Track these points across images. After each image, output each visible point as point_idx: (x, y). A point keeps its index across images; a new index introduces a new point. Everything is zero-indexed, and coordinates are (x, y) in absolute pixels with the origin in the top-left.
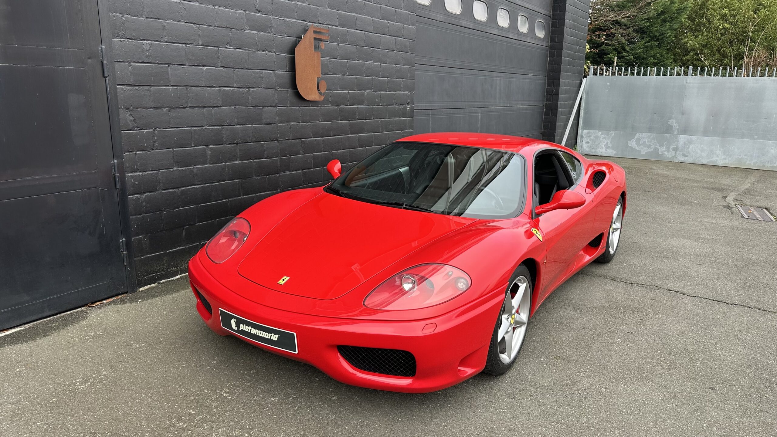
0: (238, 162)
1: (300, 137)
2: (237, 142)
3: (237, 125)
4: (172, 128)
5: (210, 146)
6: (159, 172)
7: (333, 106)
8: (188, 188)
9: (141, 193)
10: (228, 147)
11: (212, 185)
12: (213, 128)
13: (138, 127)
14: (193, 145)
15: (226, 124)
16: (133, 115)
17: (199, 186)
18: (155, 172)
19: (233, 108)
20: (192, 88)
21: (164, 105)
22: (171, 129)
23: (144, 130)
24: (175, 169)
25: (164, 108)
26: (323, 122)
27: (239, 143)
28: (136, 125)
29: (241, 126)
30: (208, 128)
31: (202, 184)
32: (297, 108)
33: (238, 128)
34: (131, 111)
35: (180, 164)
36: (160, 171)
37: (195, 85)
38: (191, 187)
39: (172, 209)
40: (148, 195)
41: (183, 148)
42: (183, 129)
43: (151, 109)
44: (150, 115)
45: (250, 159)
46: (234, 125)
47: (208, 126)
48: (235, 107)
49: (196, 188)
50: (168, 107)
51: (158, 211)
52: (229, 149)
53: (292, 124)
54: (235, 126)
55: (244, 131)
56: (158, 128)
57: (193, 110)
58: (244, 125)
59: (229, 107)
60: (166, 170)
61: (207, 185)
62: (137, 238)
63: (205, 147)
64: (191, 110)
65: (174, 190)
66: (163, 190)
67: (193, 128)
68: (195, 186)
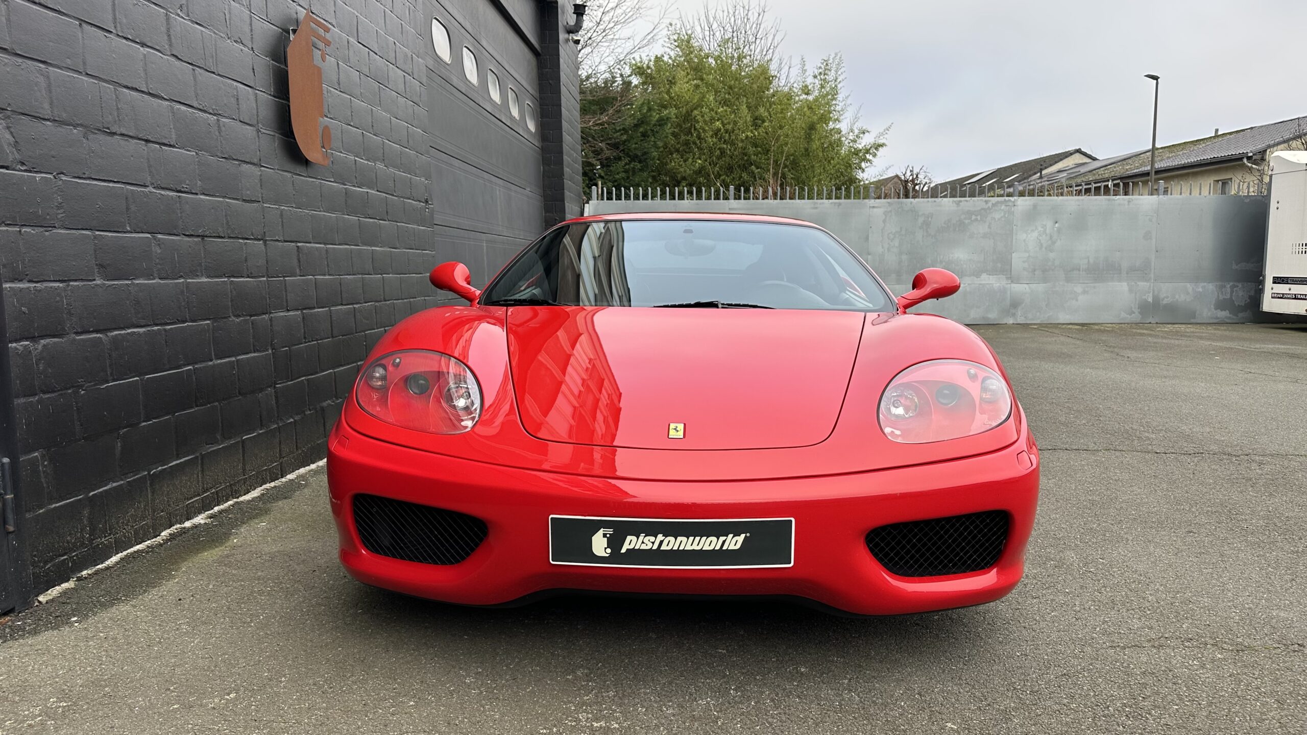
0: (205, 280)
1: (296, 240)
2: (202, 234)
3: (201, 194)
4: (90, 178)
5: (160, 236)
6: (68, 286)
7: (336, 182)
8: (123, 332)
9: (32, 338)
10: (189, 242)
11: (165, 330)
12: (163, 192)
13: (23, 164)
14: (129, 229)
15: (183, 188)
16: (12, 130)
17: (141, 330)
18: (61, 285)
19: (194, 153)
20: (125, 90)
21: (75, 119)
22: (88, 182)
23: (36, 172)
24: (98, 282)
25: (75, 126)
26: (325, 212)
27: (206, 236)
28: (17, 156)
29: (208, 198)
30: (155, 191)
31: (148, 326)
32: (289, 175)
33: (202, 200)
34: (8, 117)
35: (109, 270)
36: (71, 283)
37: (130, 85)
38: (129, 331)
39: (94, 385)
40: (48, 344)
41: (110, 231)
42: (111, 185)
43: (48, 123)
44: (46, 137)
45: (223, 275)
46: (197, 194)
47: (154, 188)
48: (196, 152)
49: (139, 333)
50: (81, 125)
51: (69, 389)
52: (190, 247)
53: (283, 207)
54: (198, 197)
55: (213, 211)
56: (62, 173)
57: (126, 143)
58: (212, 196)
59: (188, 150)
60: (82, 283)
61: (156, 328)
62: (29, 459)
63: (149, 236)
64: (122, 143)
65: (98, 335)
66: (77, 333)
67: (128, 187)
68: (135, 330)
